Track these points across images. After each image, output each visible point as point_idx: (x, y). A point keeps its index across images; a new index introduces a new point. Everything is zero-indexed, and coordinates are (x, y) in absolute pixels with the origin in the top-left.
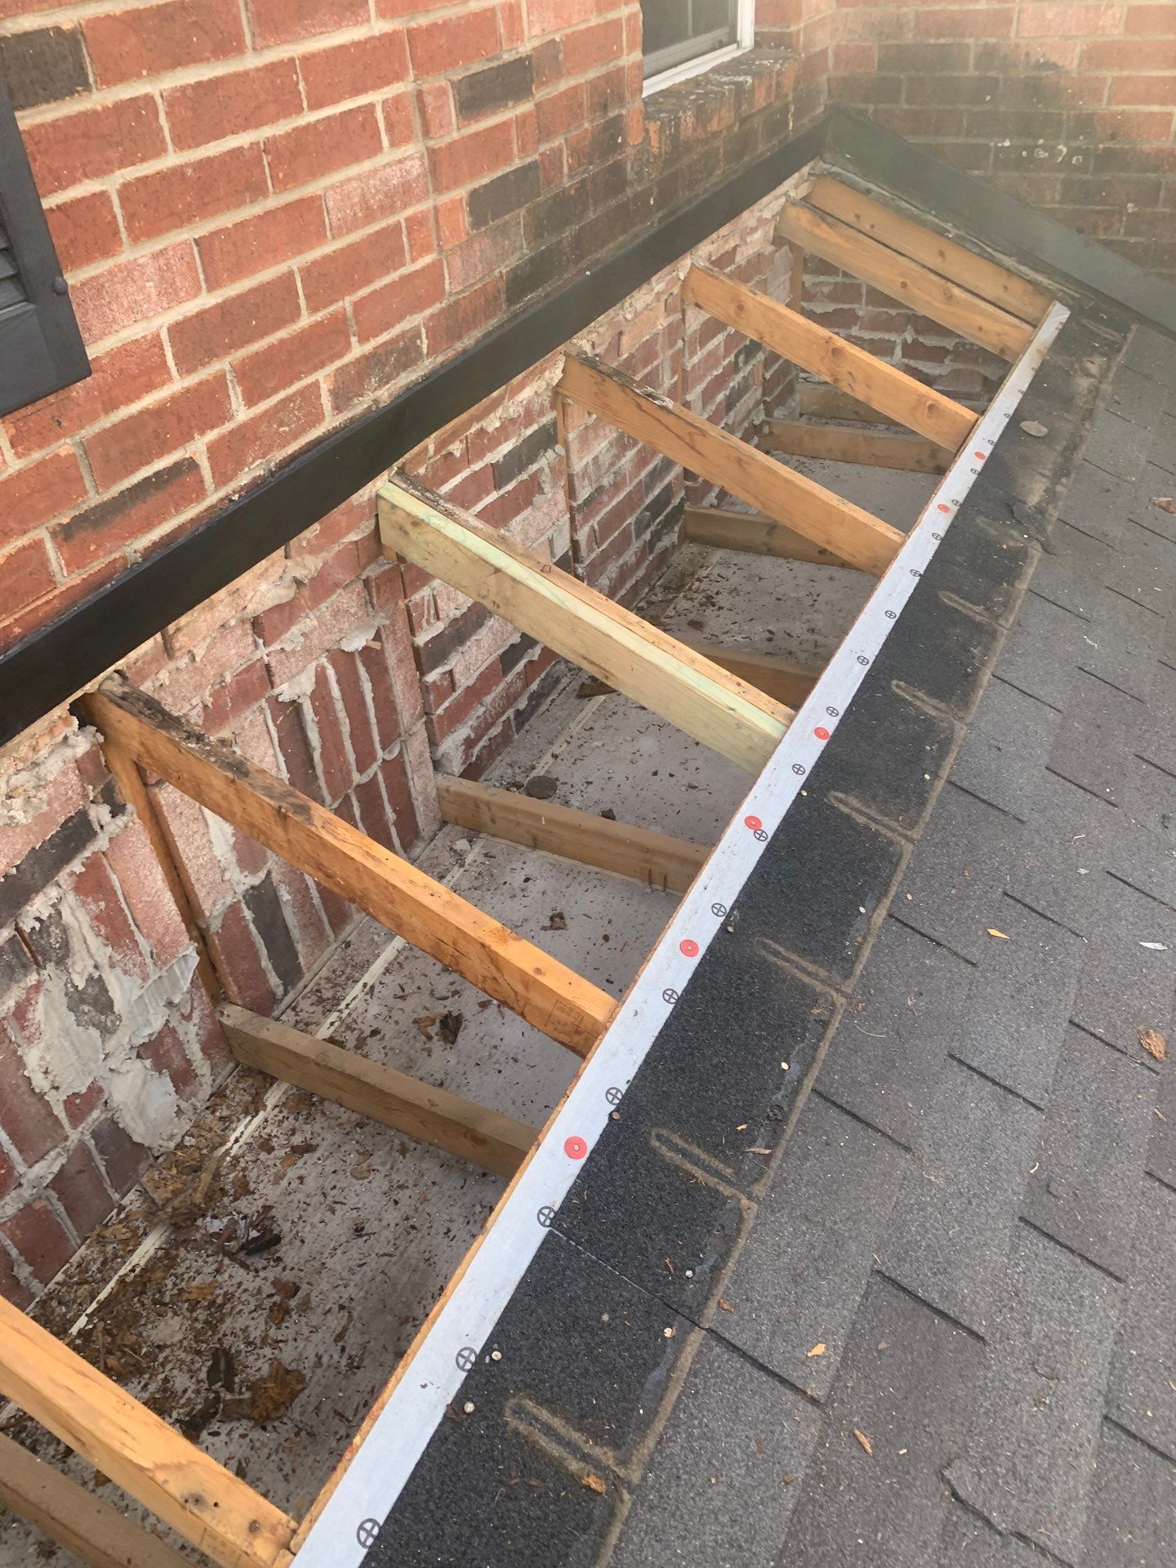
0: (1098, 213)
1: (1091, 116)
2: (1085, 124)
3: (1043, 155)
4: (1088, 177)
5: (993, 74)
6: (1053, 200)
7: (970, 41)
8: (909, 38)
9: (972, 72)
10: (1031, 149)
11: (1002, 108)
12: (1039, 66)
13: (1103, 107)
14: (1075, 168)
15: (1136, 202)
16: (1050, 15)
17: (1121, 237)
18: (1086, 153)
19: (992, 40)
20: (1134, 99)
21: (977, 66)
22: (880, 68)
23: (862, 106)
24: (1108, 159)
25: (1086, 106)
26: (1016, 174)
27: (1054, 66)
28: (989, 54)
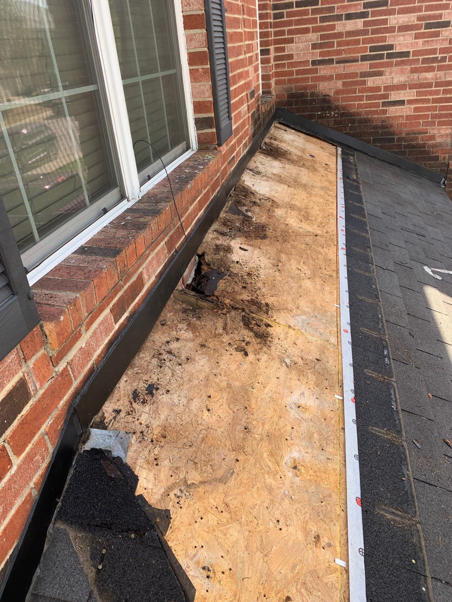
0: (343, 127)
1: (338, 105)
2: (337, 107)
3: (328, 115)
4: (339, 119)
5: (315, 98)
6: (332, 125)
7: (308, 91)
8: (294, 91)
9: (309, 98)
10: (325, 114)
11: (317, 105)
12: (325, 96)
13: (340, 103)
14: (336, 117)
15: (351, 124)
16: (326, 85)
17: (348, 131)
18: (338, 114)
19: (313, 91)
20: (346, 101)
21: (310, 97)
22: (288, 98)
23: (284, 107)
24: (342, 115)
25: (336, 103)
26: (322, 120)
27: (328, 95)
28: (313, 94)
